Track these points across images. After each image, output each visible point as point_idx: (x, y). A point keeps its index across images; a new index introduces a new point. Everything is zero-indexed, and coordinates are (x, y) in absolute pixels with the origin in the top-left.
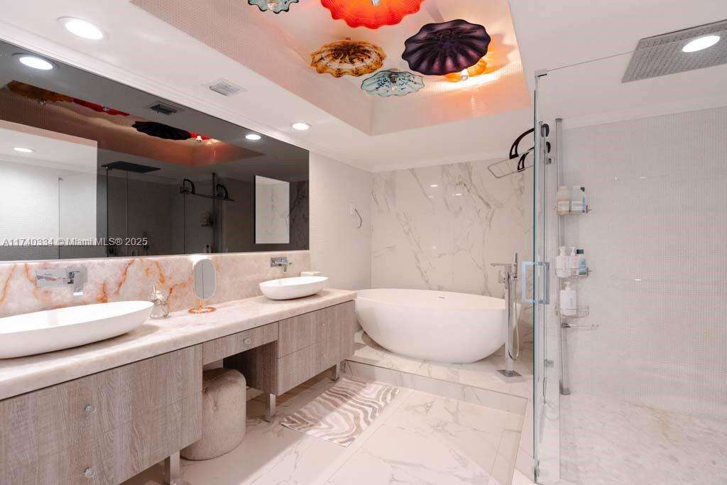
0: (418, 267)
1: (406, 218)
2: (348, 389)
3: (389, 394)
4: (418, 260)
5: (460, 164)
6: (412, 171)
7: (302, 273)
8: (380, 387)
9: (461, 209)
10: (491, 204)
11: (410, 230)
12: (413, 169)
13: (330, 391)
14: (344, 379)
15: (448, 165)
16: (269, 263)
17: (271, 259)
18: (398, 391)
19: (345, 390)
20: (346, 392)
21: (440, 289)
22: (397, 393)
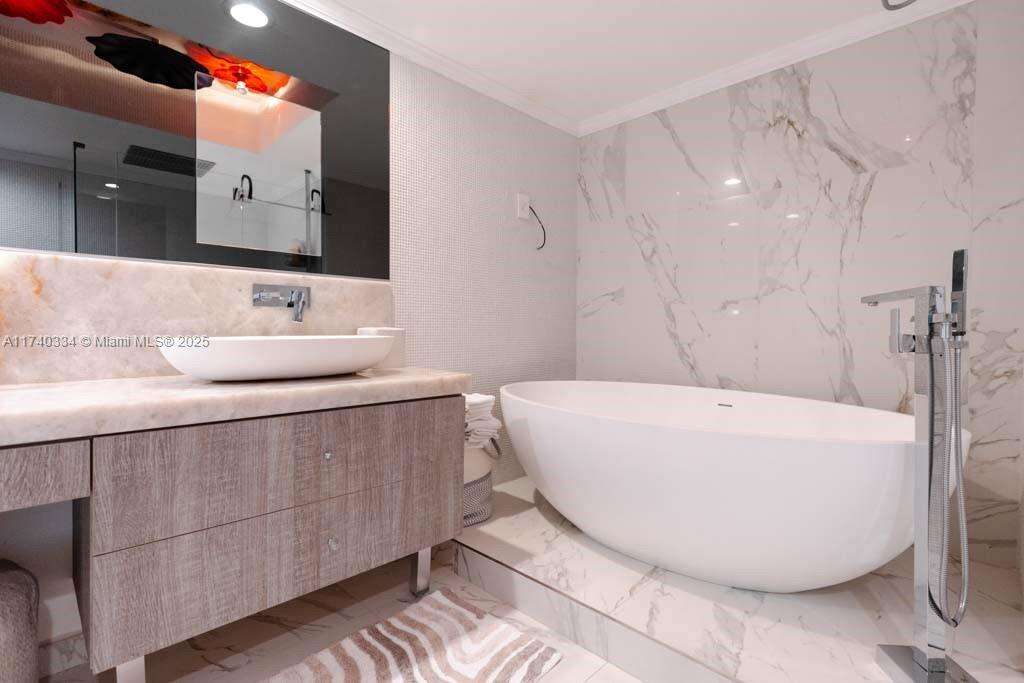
0: (674, 336)
1: (649, 226)
2: (423, 628)
3: (526, 664)
4: (673, 318)
5: (778, 75)
6: (661, 115)
7: (359, 329)
8: (515, 635)
9: (779, 185)
10: (864, 160)
11: (654, 252)
12: (663, 111)
13: (375, 633)
14: (437, 595)
15: (748, 84)
16: (247, 297)
17: (255, 285)
18: (555, 657)
19: (416, 633)
20: (411, 639)
21: (723, 384)
22: (548, 665)
